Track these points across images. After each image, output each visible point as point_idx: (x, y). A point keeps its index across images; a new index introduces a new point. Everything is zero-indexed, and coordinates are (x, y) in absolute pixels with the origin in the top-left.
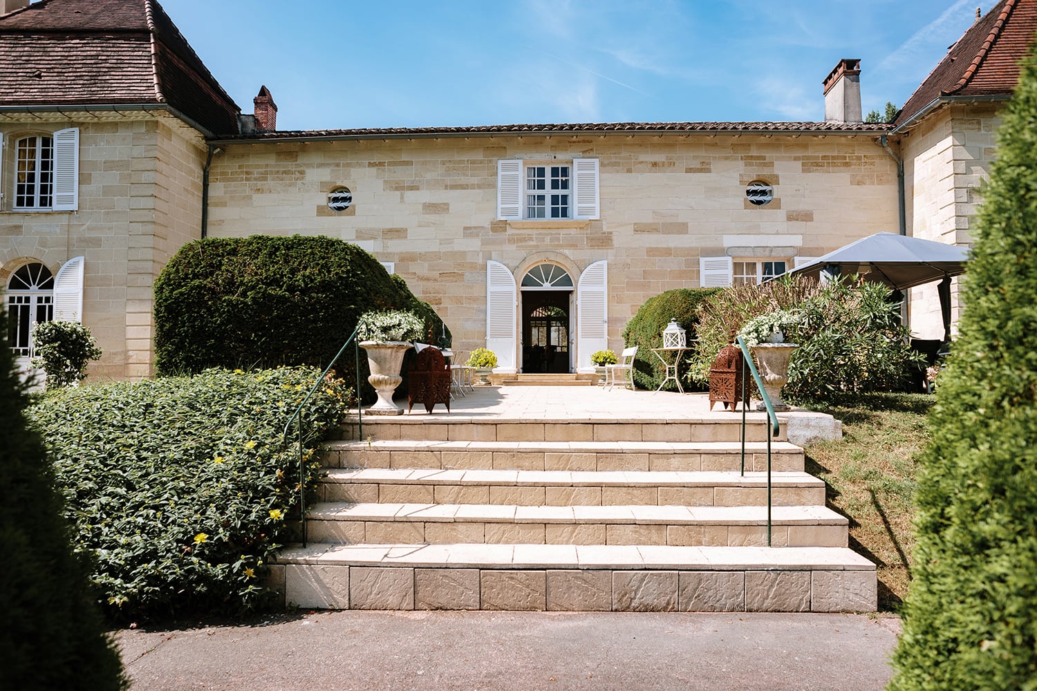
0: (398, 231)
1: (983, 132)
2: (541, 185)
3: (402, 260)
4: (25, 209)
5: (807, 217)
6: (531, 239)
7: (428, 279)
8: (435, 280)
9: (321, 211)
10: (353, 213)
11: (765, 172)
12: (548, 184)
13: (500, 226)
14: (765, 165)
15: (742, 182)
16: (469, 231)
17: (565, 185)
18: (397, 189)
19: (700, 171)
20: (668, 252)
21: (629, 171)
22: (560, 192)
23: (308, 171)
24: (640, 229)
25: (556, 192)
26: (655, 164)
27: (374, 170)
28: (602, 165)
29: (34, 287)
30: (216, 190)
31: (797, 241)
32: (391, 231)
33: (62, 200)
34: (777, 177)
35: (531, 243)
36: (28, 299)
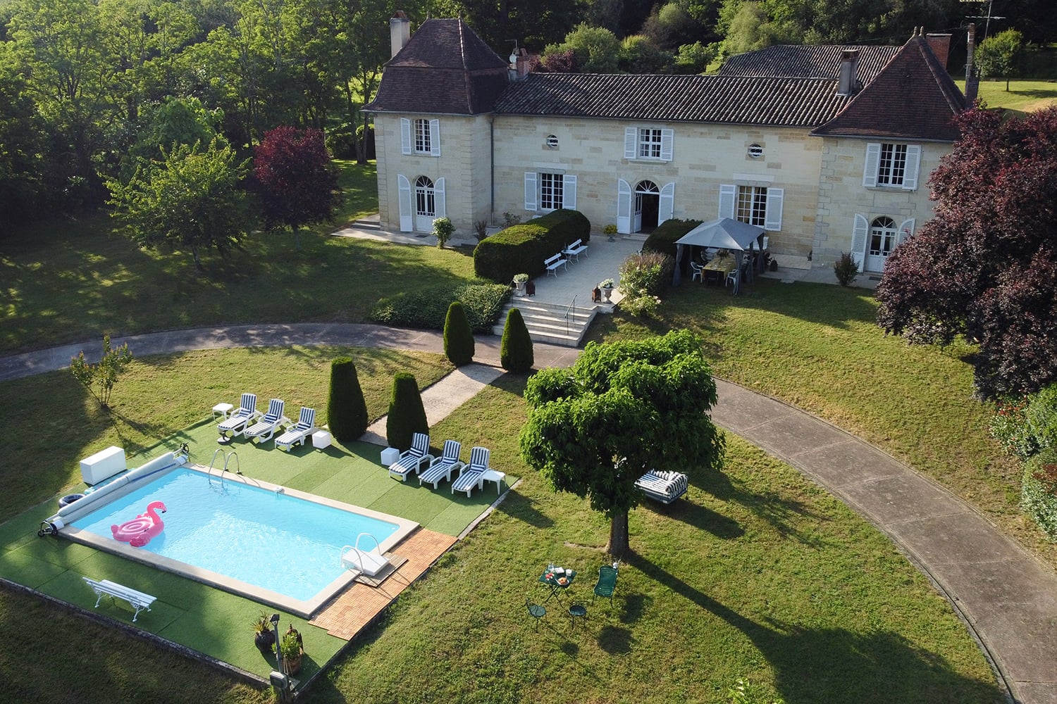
0: (579, 160)
1: (839, 147)
2: (647, 139)
3: (580, 174)
4: (419, 152)
5: (778, 166)
6: (639, 169)
7: (592, 185)
8: (595, 186)
9: (544, 147)
10: (558, 149)
11: (758, 141)
12: (651, 139)
13: (625, 161)
14: (759, 137)
15: (745, 145)
16: (611, 163)
17: (659, 140)
18: (578, 139)
19: (725, 138)
20: (705, 180)
21: (689, 136)
22: (656, 143)
23: (538, 127)
24: (692, 167)
25: (654, 143)
26: (702, 133)
27: (567, 128)
28: (675, 132)
29: (426, 187)
30: (497, 133)
31: (771, 179)
32: (575, 160)
33: (434, 151)
34: (764, 143)
35: (638, 171)
36: (423, 191)
